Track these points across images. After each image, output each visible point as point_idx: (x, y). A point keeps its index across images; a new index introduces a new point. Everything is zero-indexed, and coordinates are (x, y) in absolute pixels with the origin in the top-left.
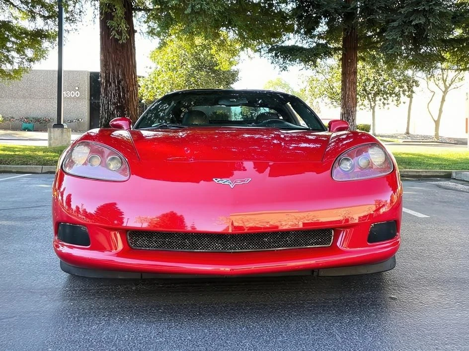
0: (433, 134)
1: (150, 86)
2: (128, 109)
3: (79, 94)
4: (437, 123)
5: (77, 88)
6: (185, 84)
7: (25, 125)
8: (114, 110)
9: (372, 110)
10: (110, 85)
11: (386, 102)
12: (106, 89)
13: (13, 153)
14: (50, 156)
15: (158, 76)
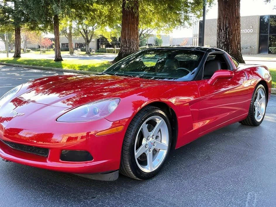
2: (231, 45)
3: (252, 31)
5: (251, 27)
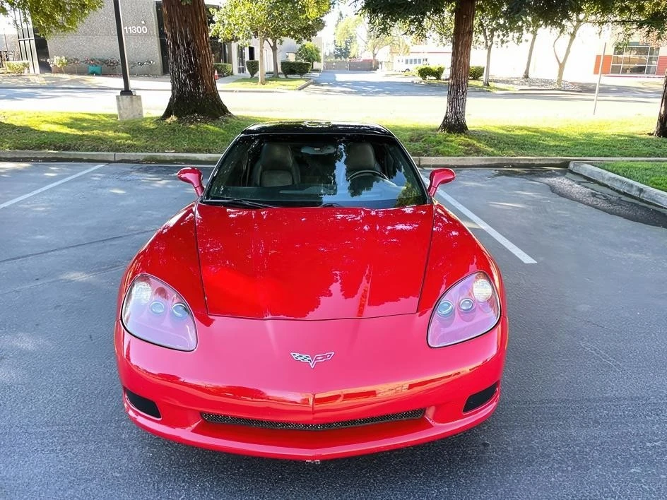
0: (555, 77)
1: (226, 22)
2: (202, 77)
3: (146, 31)
4: (562, 66)
5: (143, 22)
6: (267, 18)
7: (91, 69)
8: (186, 79)
9: (487, 51)
10: (179, 47)
11: (505, 39)
12: (174, 53)
13: (80, 133)
14: (122, 138)
15: (235, 8)
